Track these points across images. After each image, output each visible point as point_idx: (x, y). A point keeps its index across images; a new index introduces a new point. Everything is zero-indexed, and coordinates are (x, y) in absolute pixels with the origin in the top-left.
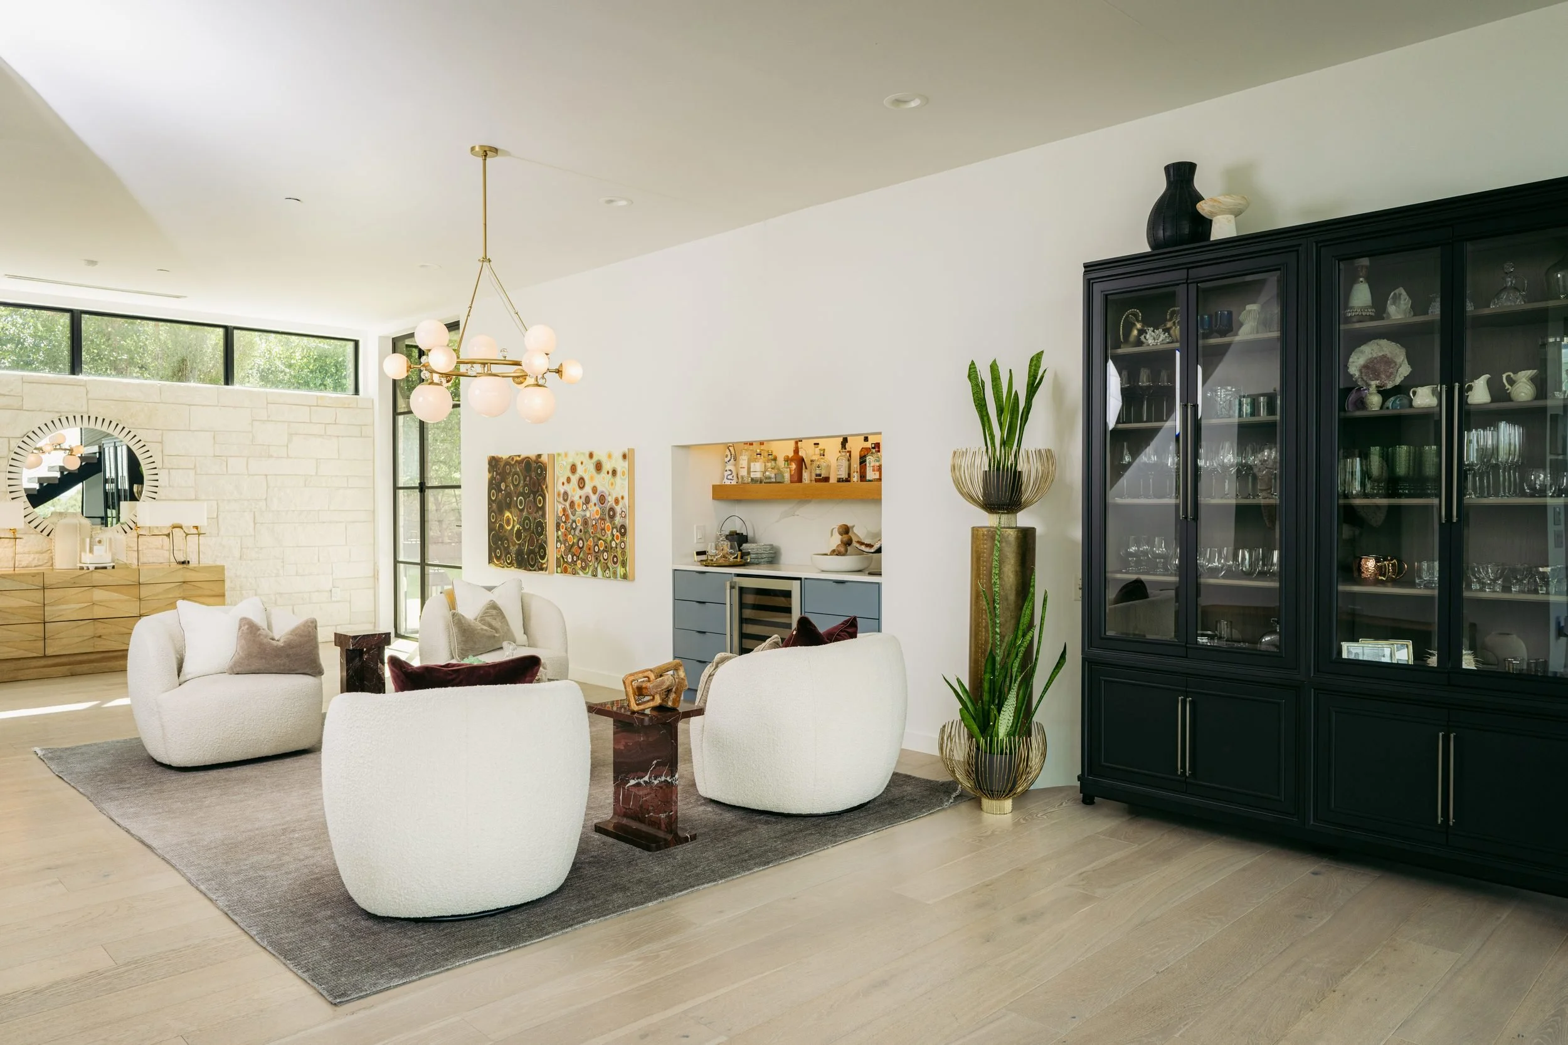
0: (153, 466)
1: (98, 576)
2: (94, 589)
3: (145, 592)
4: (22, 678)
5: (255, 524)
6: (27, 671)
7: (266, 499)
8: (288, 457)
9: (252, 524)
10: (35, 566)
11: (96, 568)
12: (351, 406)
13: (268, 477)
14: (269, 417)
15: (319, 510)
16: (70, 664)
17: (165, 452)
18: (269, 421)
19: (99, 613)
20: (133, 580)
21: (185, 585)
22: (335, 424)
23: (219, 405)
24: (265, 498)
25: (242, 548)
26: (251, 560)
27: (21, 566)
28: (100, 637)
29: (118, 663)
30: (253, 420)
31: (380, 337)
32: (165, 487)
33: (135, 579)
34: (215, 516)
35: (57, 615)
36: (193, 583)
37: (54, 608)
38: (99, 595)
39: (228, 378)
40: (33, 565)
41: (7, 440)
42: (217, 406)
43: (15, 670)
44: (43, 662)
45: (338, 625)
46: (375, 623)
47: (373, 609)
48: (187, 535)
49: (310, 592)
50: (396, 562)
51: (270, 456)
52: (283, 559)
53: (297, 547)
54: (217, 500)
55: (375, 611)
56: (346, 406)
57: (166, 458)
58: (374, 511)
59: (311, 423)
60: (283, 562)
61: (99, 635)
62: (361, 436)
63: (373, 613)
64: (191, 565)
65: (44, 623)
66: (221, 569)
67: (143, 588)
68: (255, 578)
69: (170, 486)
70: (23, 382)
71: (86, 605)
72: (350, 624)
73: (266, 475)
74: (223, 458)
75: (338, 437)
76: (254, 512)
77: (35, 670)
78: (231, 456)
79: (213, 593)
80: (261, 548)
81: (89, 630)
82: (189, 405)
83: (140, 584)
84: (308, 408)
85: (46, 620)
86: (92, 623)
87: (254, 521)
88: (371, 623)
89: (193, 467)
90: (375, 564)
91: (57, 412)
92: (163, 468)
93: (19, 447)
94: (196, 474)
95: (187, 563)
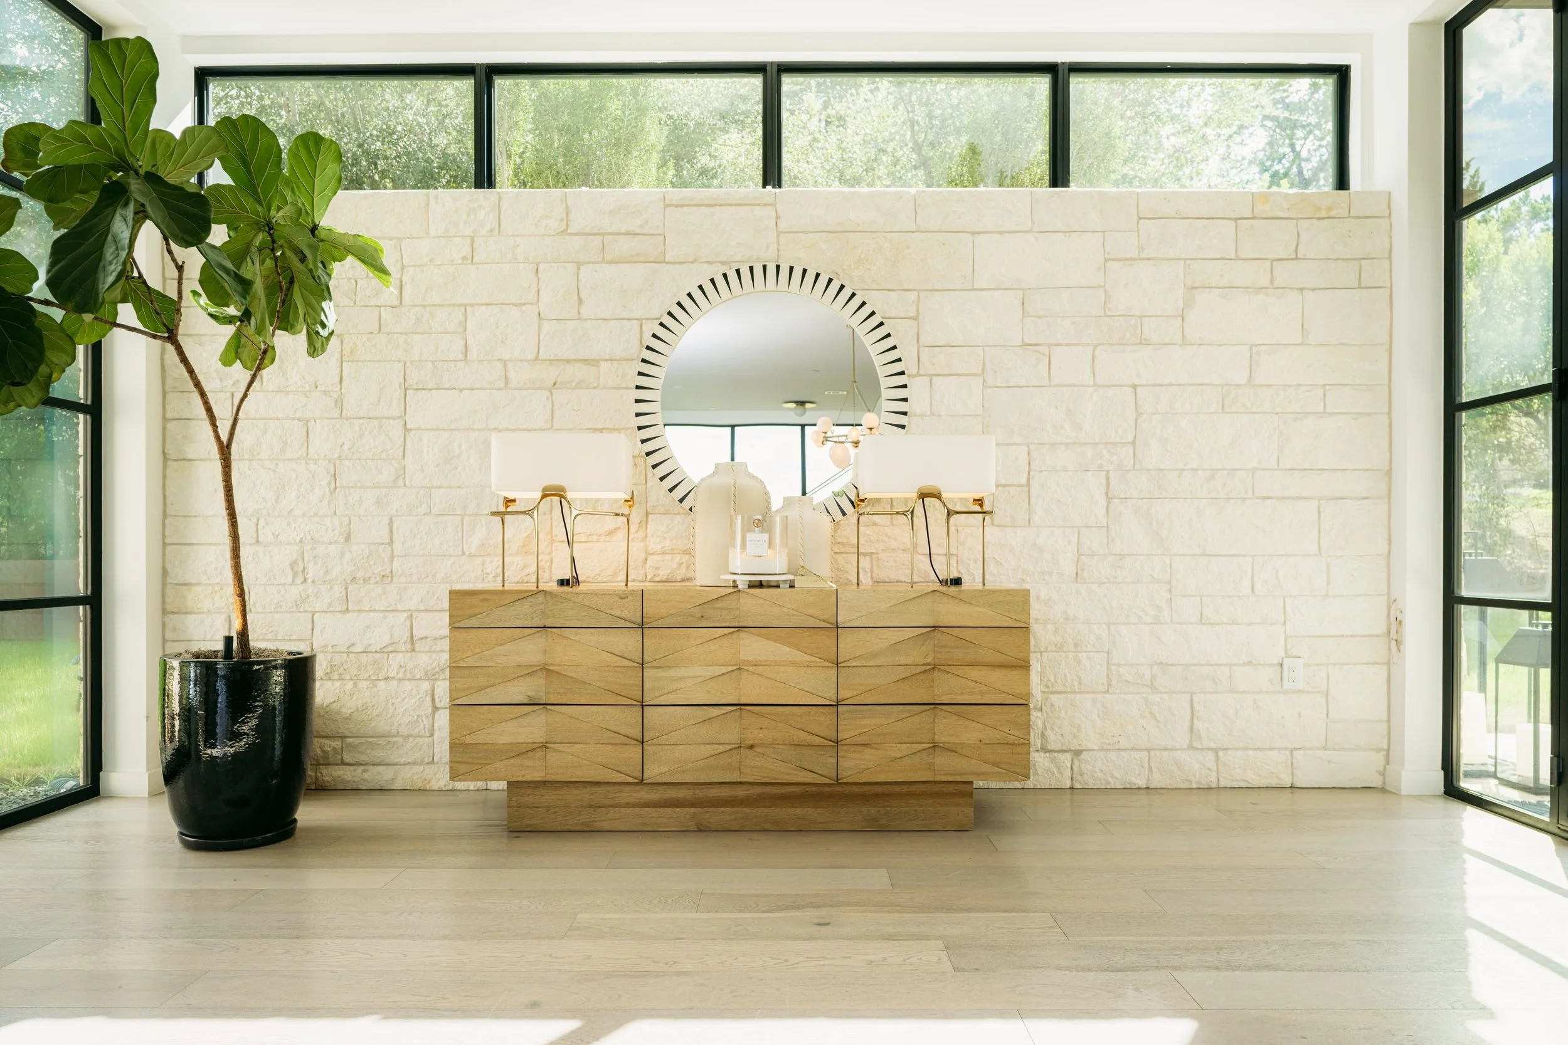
0: (898, 367)
1: (754, 606)
2: (743, 634)
3: (849, 644)
4: (606, 826)
5: (1109, 499)
6: (613, 813)
7: (1134, 442)
8: (1185, 342)
9: (1103, 502)
10: (683, 581)
11: (752, 585)
12: (1333, 213)
13: (1139, 390)
14: (1141, 249)
15: (1255, 469)
16: (692, 804)
17: (924, 340)
18: (1142, 259)
19: (752, 690)
20: (824, 617)
21: (937, 634)
22: (1296, 258)
23: (1035, 229)
24: (1130, 439)
25: (1079, 555)
26: (1100, 584)
27: (658, 579)
28: (751, 747)
29: (793, 811)
30: (1106, 260)
31: (1415, 26)
32: (923, 415)
33: (829, 614)
34: (1024, 481)
35: (666, 691)
36: (956, 631)
37: (662, 673)
38: (753, 647)
39: (1059, 175)
40: (679, 578)
41: (636, 323)
42: (1031, 231)
43: (591, 806)
44: (644, 795)
45: (1296, 749)
46: (1388, 751)
47: (1385, 717)
48: (950, 513)
49: (1231, 665)
50: (1452, 601)
51: (1144, 342)
52: (1170, 583)
53: (1203, 555)
54: (1028, 445)
55: (1389, 721)
56: (1323, 214)
57: (925, 354)
58: (1389, 473)
59: (1238, 258)
60: (1170, 591)
61: (750, 743)
62: (1360, 287)
63: (1386, 725)
64: (965, 586)
65: (643, 706)
66: (1020, 599)
67: (846, 638)
68: (1109, 625)
69: (932, 414)
70: (666, 206)
71: (724, 670)
72: (1325, 748)
73: (1135, 387)
74: (1042, 349)
75: (1302, 289)
76: (1108, 472)
77: (627, 810)
78: (1057, 345)
79: (1002, 658)
80: (1122, 556)
81: (730, 731)
82: (974, 233)
83: (837, 628)
84: (1232, 223)
85: (648, 700)
86: (738, 714)
87: (1107, 494)
88: (1378, 750)
89: (980, 372)
90: (1391, 603)
91: (723, 263)
92: (918, 375)
93: (654, 336)
94: (985, 385)
95: (957, 582)
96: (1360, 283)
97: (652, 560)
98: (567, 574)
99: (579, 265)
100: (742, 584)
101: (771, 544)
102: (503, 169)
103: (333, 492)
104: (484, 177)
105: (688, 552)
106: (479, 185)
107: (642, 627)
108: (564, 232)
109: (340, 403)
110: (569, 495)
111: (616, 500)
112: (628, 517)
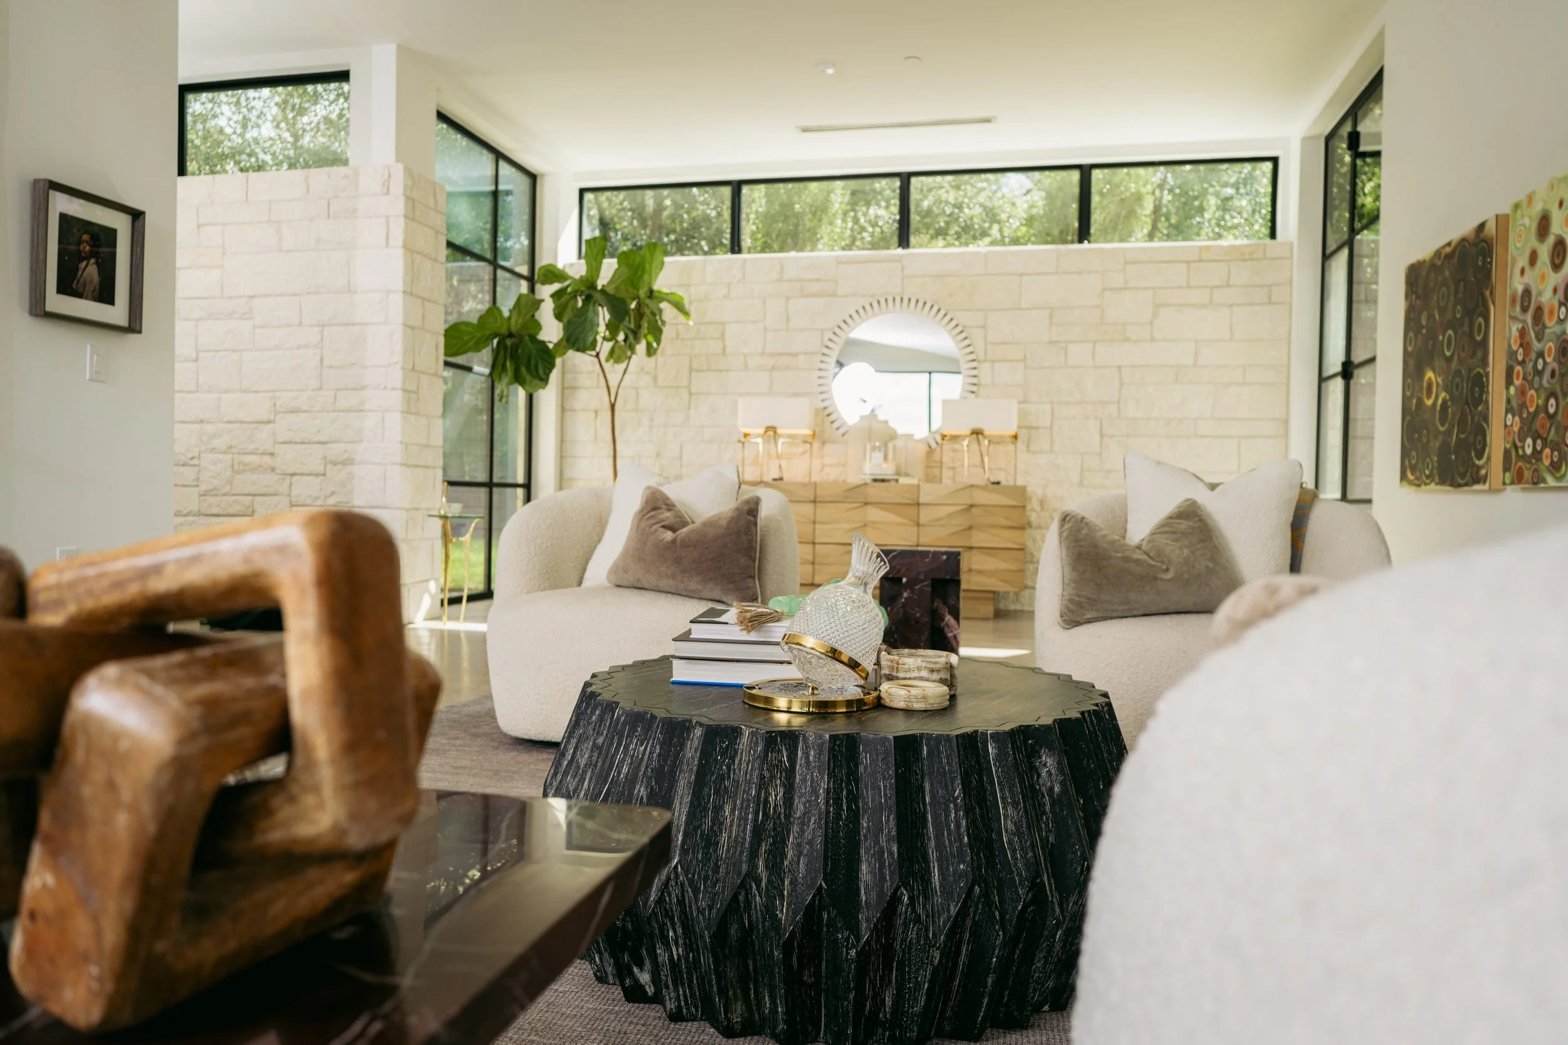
0: (972, 356)
1: (875, 492)
2: (868, 507)
3: (925, 514)
5: (1102, 436)
7: (1118, 402)
8: (1153, 340)
9: (1097, 438)
11: (874, 481)
13: (1122, 369)
14: (1126, 282)
15: (1197, 419)
17: (989, 340)
18: (1126, 289)
20: (911, 499)
22: (1228, 286)
23: (1056, 271)
24: (1116, 400)
30: (1103, 290)
33: (914, 497)
37: (822, 526)
38: (874, 514)
39: (1083, 233)
41: (820, 332)
51: (1126, 340)
54: (1052, 404)
56: (1247, 257)
58: (1286, 419)
59: (1189, 286)
62: (1271, 302)
64: (1003, 486)
65: (814, 544)
67: (923, 510)
69: (993, 384)
70: (840, 262)
73: (1120, 368)
74: (1062, 345)
75: (1231, 304)
76: (1102, 420)
78: (1071, 342)
79: (1010, 523)
80: (1109, 472)
82: (1021, 275)
83: (919, 504)
85: (817, 541)
87: (1101, 433)
89: (1023, 359)
91: (872, 296)
92: (985, 361)
93: (830, 340)
94: (1026, 367)
95: (998, 483)
96: (1270, 299)
97: (827, 470)
98: (777, 476)
99: (788, 298)
100: (868, 481)
101: (886, 458)
102: (746, 241)
103: (651, 428)
104: (735, 247)
105: (844, 465)
106: (733, 251)
107: (814, 502)
108: (780, 280)
109: (655, 379)
110: (779, 431)
111: (805, 436)
112: (811, 443)
